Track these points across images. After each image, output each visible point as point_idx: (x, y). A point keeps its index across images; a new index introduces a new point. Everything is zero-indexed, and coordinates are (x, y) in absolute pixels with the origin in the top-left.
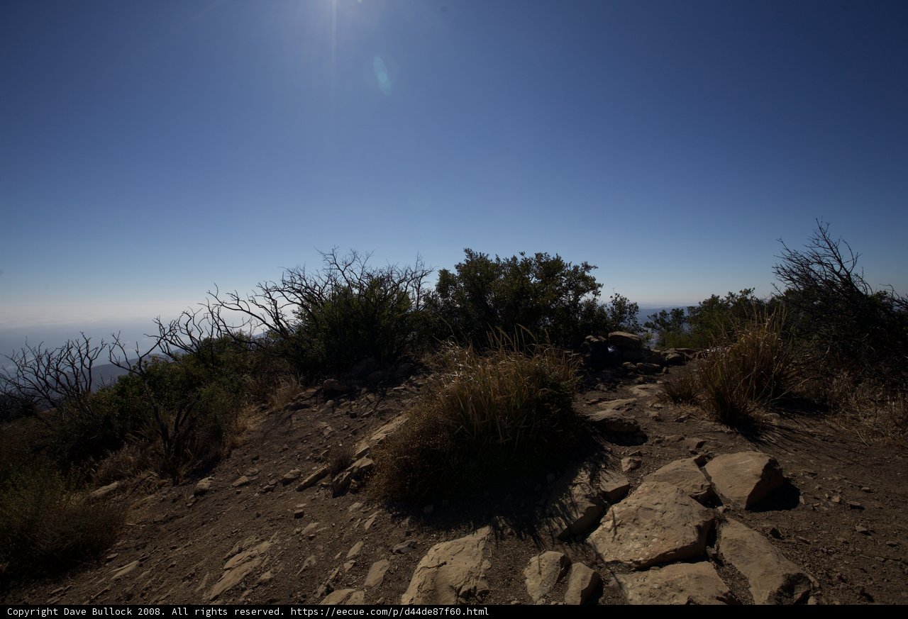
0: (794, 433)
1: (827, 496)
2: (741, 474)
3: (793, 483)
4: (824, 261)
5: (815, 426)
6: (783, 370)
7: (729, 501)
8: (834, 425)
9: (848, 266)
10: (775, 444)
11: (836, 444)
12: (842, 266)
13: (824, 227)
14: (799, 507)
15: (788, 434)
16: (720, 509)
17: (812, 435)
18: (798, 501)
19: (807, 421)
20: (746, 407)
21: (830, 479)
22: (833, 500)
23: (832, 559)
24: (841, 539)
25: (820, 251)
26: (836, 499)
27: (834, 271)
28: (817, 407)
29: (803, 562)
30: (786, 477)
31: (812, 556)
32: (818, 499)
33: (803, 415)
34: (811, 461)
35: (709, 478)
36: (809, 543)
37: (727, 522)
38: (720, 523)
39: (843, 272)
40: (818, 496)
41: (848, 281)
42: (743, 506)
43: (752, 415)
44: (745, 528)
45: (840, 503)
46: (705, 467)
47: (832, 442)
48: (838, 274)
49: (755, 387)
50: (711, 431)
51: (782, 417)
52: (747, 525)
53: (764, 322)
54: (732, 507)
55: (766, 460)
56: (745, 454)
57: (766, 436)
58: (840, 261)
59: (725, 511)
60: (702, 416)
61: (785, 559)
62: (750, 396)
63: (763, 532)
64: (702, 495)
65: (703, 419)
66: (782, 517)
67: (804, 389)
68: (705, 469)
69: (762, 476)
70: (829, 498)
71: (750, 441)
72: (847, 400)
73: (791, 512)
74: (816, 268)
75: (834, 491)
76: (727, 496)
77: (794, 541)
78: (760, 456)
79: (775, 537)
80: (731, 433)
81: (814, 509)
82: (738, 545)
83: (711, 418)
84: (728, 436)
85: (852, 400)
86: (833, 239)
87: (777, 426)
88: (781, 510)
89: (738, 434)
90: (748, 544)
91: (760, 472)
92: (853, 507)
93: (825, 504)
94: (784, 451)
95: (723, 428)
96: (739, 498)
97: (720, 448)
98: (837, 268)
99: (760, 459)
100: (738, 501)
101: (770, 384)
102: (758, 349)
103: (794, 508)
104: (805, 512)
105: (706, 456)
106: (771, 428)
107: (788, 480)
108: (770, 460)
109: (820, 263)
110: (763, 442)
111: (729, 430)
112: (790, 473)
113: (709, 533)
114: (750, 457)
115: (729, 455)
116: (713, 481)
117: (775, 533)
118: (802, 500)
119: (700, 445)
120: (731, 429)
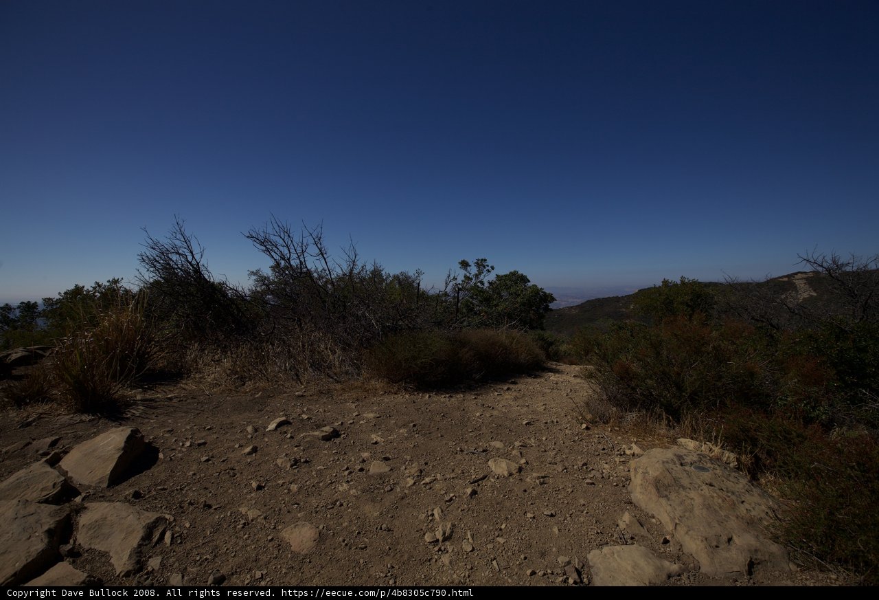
0: (156, 402)
1: (181, 444)
2: (103, 454)
3: (154, 444)
4: (180, 252)
5: (172, 391)
6: (146, 348)
7: (89, 487)
8: (186, 387)
9: (197, 257)
10: (139, 417)
11: (188, 401)
12: (193, 257)
13: (181, 222)
14: (158, 463)
15: (150, 404)
16: (78, 499)
17: (171, 399)
18: (157, 458)
19: (166, 388)
20: (110, 389)
21: (183, 430)
22: (186, 446)
23: (184, 492)
24: (191, 473)
25: (178, 243)
26: (188, 444)
27: (188, 261)
28: (173, 375)
29: (161, 507)
30: (147, 441)
31: (169, 498)
32: (174, 449)
33: (163, 385)
34: (169, 421)
35: (65, 473)
36: (166, 489)
37: (85, 508)
38: (77, 515)
39: (194, 262)
40: (174, 447)
41: (197, 271)
42: (105, 485)
43: (116, 396)
44: (106, 504)
45: (190, 446)
46: (60, 464)
47: (186, 401)
48: (190, 263)
49: (118, 368)
50: (69, 425)
51: (145, 390)
52: (109, 501)
53: (128, 304)
54: (91, 491)
55: (128, 431)
56: (106, 434)
57: (129, 411)
58: (192, 252)
59: (83, 499)
60: (59, 412)
61: (146, 512)
62: (114, 377)
63: (126, 500)
64: (55, 494)
65: (59, 415)
66: (144, 478)
67: (166, 363)
68: (60, 467)
69: (124, 448)
70: (183, 445)
71: (114, 421)
72: (197, 365)
73: (152, 470)
74: (174, 257)
75: (186, 438)
76: (86, 483)
77: (154, 493)
78: (122, 431)
79: (137, 499)
80: (93, 420)
81: (171, 459)
82: (97, 526)
83: (68, 411)
84: (90, 425)
85: (201, 365)
86: (187, 234)
87: (140, 400)
88: (142, 472)
89: (100, 418)
90: (109, 518)
91: (122, 445)
92: (199, 445)
93: (180, 452)
94: (147, 420)
95: (86, 417)
96: (101, 479)
97: (78, 439)
98: (190, 258)
99: (122, 432)
100: (99, 483)
101: (133, 362)
102: (122, 330)
103: (154, 465)
104: (164, 465)
105: (61, 453)
106: (135, 403)
107: (150, 443)
108: (132, 431)
109: (178, 253)
110: (127, 418)
111: (90, 417)
112: (151, 437)
113: (63, 531)
114: (111, 435)
115: (89, 441)
116: (70, 474)
117: (137, 495)
118: (161, 456)
119: (53, 444)
120: (93, 415)
